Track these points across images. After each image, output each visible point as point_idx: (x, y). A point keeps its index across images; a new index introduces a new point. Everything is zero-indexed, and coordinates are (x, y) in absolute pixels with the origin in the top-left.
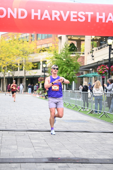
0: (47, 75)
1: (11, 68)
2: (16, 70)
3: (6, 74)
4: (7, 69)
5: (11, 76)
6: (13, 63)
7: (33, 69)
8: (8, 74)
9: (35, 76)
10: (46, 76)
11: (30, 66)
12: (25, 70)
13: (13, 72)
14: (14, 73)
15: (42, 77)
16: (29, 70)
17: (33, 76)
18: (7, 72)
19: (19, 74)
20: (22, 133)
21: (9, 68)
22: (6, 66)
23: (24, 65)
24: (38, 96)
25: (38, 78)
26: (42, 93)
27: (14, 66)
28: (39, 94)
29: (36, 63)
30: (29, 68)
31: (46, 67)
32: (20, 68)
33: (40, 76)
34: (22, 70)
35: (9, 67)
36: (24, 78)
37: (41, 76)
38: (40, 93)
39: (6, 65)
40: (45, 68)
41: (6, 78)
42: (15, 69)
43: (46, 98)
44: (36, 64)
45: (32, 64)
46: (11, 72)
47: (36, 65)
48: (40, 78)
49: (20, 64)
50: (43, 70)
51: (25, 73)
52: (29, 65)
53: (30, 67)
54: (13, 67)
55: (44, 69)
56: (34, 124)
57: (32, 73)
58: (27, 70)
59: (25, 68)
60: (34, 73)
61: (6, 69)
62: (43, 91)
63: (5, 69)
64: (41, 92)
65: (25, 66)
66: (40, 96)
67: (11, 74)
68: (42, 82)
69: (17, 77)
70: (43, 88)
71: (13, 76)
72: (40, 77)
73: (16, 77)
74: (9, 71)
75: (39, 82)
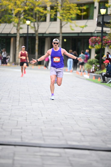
0: (107, 32)
1: (32, 16)
2: (42, 19)
3: (21, 28)
4: (24, 18)
5: (31, 31)
6: (37, 4)
7: (79, 18)
8: (27, 26)
9: (81, 33)
10: (105, 33)
11: (71, 12)
12: (61, 20)
13: (36, 24)
14: (38, 27)
15: (97, 36)
16: (69, 20)
17: (78, 33)
18: (24, 23)
19: (48, 28)
20: (55, 152)
21: (29, 15)
22: (22, 10)
23: (59, 8)
24: (87, 76)
25: (89, 37)
26: (96, 70)
27: (39, 12)
28: (89, 72)
29: (84, 4)
30: (70, 17)
31: (106, 14)
32: (51, 15)
33: (92, 33)
34: (55, 20)
35: (28, 12)
36: (59, 37)
37: (94, 33)
38: (91, 71)
39: (22, 8)
40: (103, 15)
41: (21, 37)
42: (41, 17)
43: (104, 81)
44: (85, 8)
45: (77, 8)
46: (32, 25)
47: (84, 11)
48: (94, 38)
49: (52, 8)
50: (101, 20)
51: (61, 27)
52: (69, 10)
53: (71, 14)
54: (36, 14)
55: (103, 19)
56: (79, 134)
57: (76, 26)
58: (66, 20)
59: (62, 16)
60: (81, 27)
61: (22, 17)
62: (98, 66)
63: (20, 17)
64: (93, 67)
65: (61, 11)
66: (90, 77)
67: (32, 28)
68: (98, 46)
69: (45, 35)
70: (97, 60)
71: (36, 31)
72: (92, 36)
73: (43, 34)
74: (28, 22)
75: (90, 47)
